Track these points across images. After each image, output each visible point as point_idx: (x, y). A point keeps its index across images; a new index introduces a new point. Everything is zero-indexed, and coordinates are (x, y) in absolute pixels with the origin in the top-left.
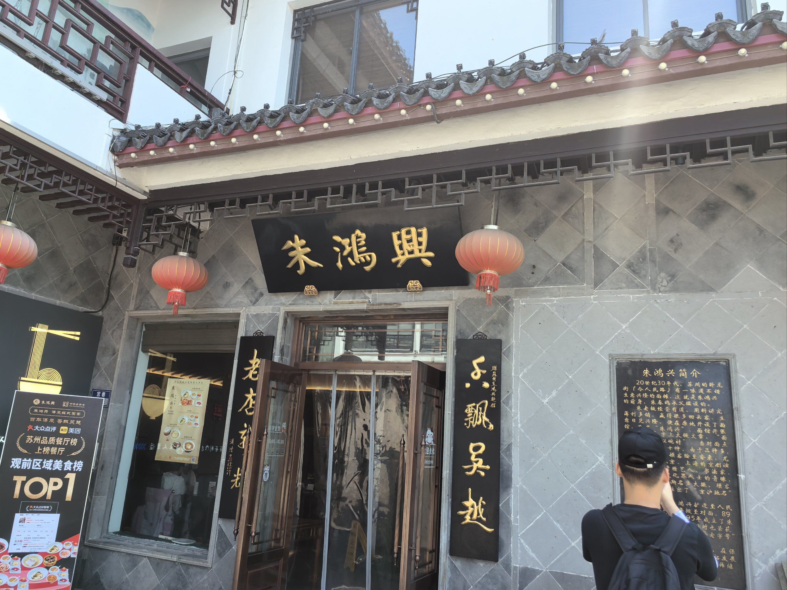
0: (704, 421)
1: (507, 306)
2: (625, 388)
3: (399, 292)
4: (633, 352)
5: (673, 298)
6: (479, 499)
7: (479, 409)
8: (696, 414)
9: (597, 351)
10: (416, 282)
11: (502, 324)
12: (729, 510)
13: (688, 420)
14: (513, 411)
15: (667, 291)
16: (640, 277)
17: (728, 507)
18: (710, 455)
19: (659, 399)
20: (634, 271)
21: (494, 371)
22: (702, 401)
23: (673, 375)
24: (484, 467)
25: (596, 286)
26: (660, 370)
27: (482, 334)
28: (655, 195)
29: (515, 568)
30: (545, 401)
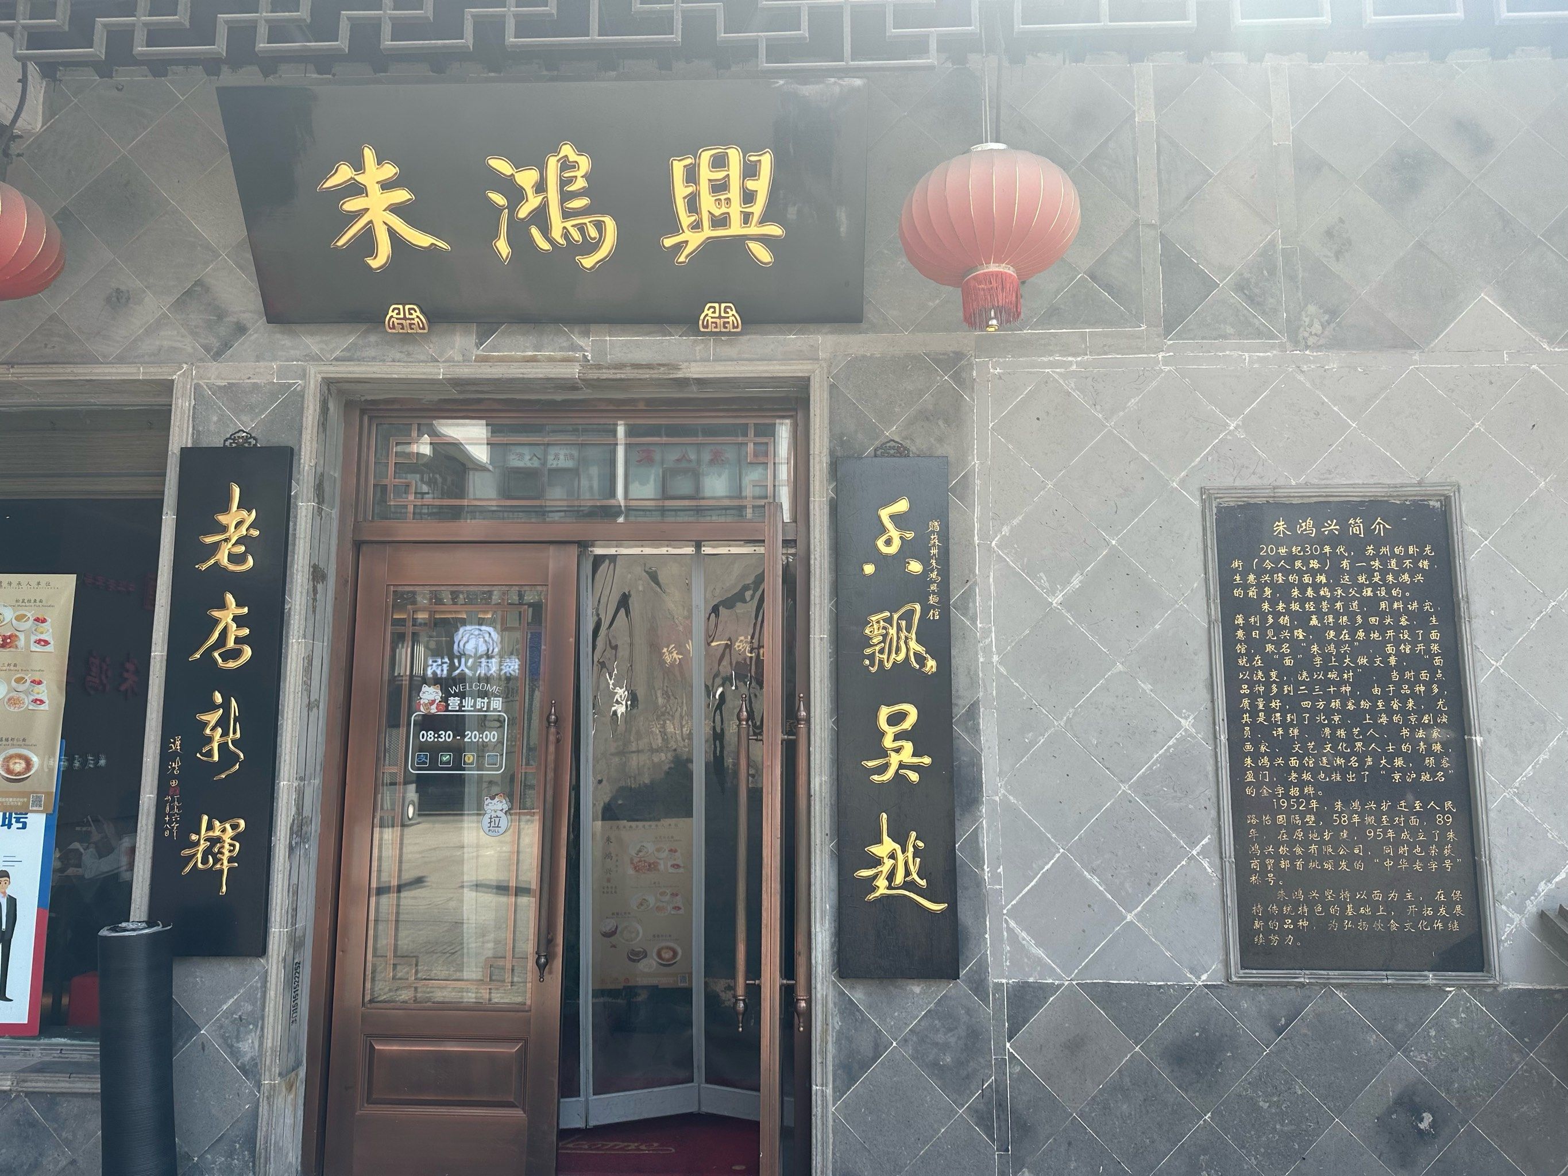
0: (1398, 628)
1: (957, 377)
2: (1236, 564)
3: (671, 335)
4: (1253, 481)
5: (1334, 361)
6: (908, 836)
7: (898, 625)
8: (1382, 615)
9: (1173, 481)
10: (726, 307)
11: (946, 421)
12: (1450, 811)
13: (1368, 628)
14: (979, 625)
15: (1321, 346)
16: (1264, 313)
17: (1448, 804)
18: (1410, 700)
19: (1308, 585)
20: (1251, 300)
21: (933, 532)
22: (1395, 586)
23: (1337, 533)
24: (916, 760)
25: (1168, 331)
26: (1310, 522)
27: (897, 445)
28: (1291, 128)
29: (998, 987)
30: (1056, 600)
